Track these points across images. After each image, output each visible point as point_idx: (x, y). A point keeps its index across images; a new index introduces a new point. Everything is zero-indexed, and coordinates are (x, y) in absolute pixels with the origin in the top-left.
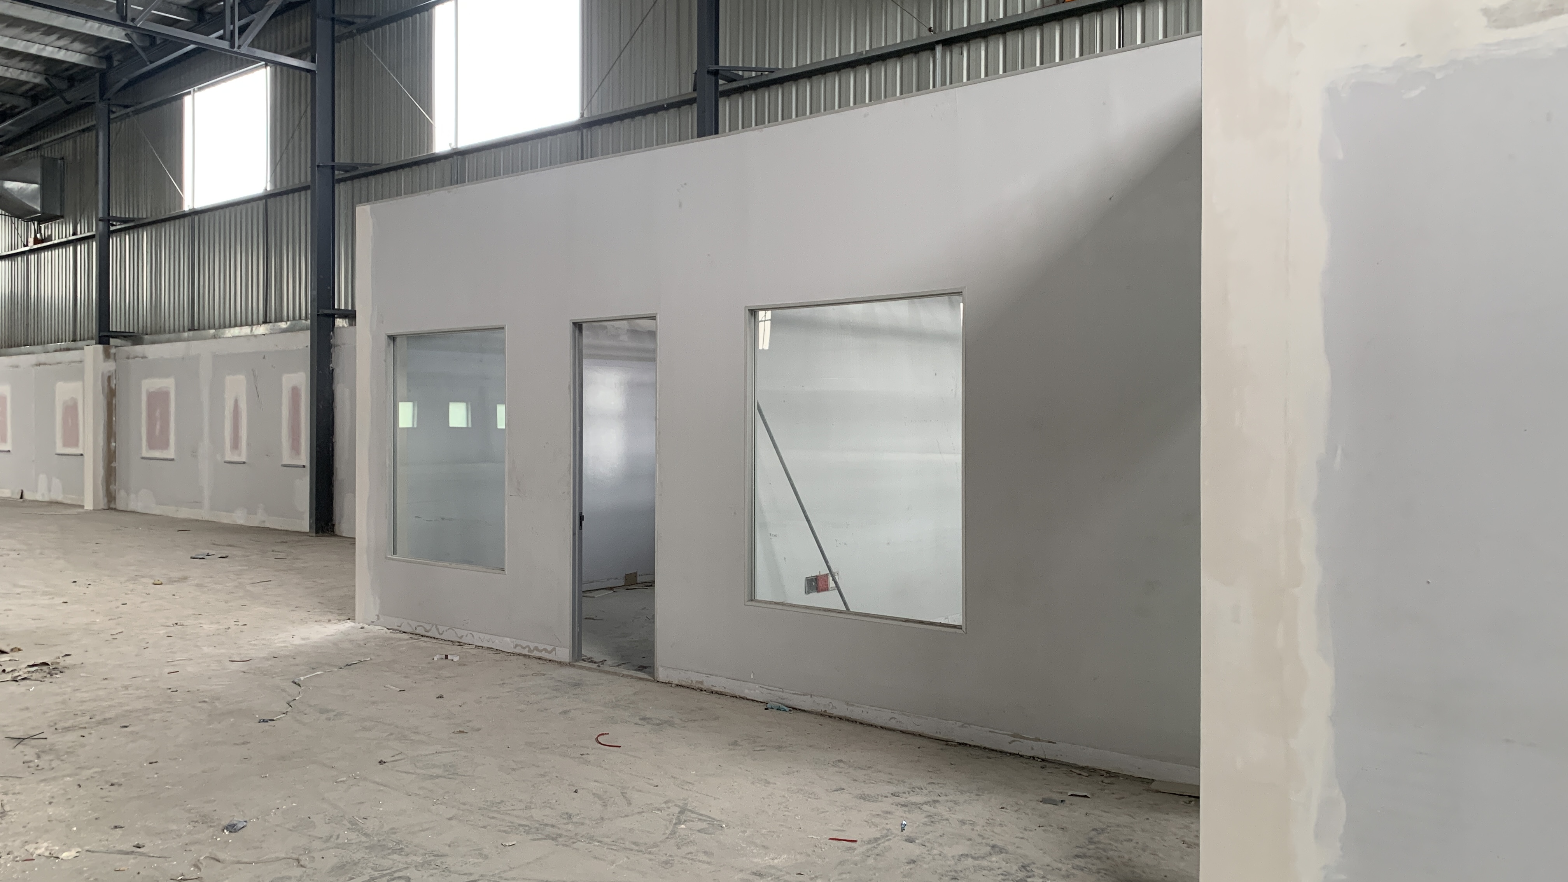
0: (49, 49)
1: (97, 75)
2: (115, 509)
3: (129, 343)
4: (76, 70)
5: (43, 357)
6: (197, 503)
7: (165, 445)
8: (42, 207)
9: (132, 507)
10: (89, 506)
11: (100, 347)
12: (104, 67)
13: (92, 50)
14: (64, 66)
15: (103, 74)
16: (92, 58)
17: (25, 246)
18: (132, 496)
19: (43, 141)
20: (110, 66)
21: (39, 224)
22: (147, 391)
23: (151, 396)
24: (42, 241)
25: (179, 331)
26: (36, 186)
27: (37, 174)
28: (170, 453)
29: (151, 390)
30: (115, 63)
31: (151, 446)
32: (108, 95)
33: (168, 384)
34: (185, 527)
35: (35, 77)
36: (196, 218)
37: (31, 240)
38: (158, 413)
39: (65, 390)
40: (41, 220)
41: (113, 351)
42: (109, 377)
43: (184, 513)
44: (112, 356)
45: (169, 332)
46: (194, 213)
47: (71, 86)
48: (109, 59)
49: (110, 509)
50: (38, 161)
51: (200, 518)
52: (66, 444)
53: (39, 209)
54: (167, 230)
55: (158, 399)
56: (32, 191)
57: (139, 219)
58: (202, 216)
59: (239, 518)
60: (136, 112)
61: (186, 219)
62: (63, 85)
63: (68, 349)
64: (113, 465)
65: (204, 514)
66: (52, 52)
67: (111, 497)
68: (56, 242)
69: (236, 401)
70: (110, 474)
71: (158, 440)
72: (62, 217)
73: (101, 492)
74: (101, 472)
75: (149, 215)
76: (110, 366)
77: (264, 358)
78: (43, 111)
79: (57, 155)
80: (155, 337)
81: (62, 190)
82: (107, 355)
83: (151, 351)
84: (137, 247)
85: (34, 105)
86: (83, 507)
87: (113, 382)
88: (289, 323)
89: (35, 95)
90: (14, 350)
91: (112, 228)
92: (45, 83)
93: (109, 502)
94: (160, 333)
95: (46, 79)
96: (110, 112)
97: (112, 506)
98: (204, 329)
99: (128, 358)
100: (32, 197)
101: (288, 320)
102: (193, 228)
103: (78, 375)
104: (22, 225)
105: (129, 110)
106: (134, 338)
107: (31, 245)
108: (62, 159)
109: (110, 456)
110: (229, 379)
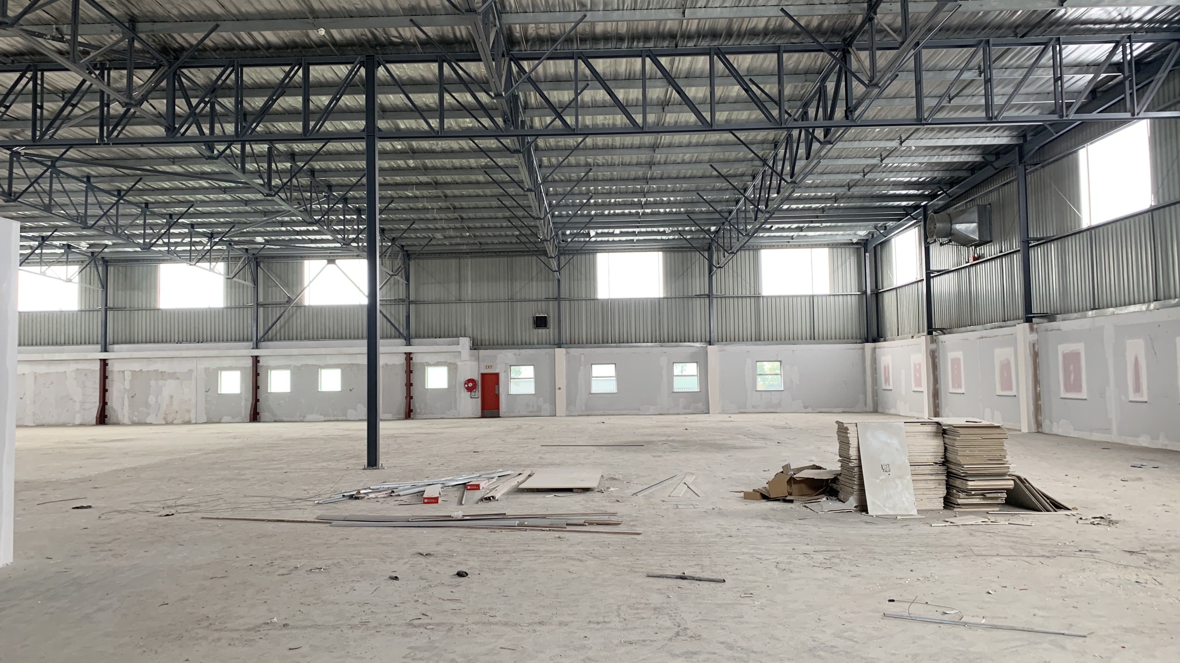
0: (989, 139)
1: (1017, 148)
2: (1042, 433)
3: (1046, 320)
4: (1002, 148)
5: (984, 333)
6: (1108, 430)
7: (1079, 389)
8: (980, 237)
9: (1055, 431)
10: (1025, 430)
11: (1027, 324)
12: (1021, 142)
13: (1015, 134)
14: (995, 147)
15: (1020, 147)
16: (1014, 138)
17: (967, 263)
18: (1055, 424)
19: (976, 196)
20: (1025, 140)
21: (975, 248)
22: (1063, 352)
23: (1066, 356)
24: (978, 259)
25: (1083, 311)
26: (975, 224)
27: (975, 216)
28: (1084, 395)
29: (1066, 352)
30: (1029, 138)
31: (1067, 389)
32: (1025, 159)
33: (1079, 347)
34: (1107, 447)
35: (976, 157)
36: (1093, 231)
37: (971, 259)
38: (1072, 367)
39: (1002, 353)
40: (976, 246)
41: (1035, 326)
42: (1034, 345)
43: (1097, 436)
44: (1035, 330)
45: (1075, 312)
46: (1089, 229)
47: (997, 159)
48: (1024, 136)
49: (1038, 432)
50: (975, 208)
51: (1110, 441)
52: (1003, 389)
53: (977, 239)
54: (1069, 242)
55: (1072, 359)
56: (971, 228)
57: (1047, 237)
58: (1097, 230)
59: (1144, 441)
60: (1043, 167)
61: (1085, 233)
62: (992, 158)
63: (1001, 327)
64: (1039, 403)
65: (1114, 438)
66: (990, 141)
67: (1039, 424)
68: (989, 258)
69: (1136, 359)
70: (1038, 409)
71: (1073, 385)
72: (991, 241)
73: (1032, 421)
74: (1032, 408)
75: (1055, 234)
76: (1034, 337)
77: (1159, 326)
78: (980, 175)
79: (986, 203)
80: (1065, 316)
81: (990, 224)
82: (1032, 329)
83: (1062, 325)
84: (1046, 257)
85: (972, 174)
86: (1020, 430)
87: (1037, 347)
88: (1177, 300)
89: (973, 168)
90: (963, 329)
91: (1030, 245)
92: (983, 160)
93: (1038, 428)
94: (1068, 313)
95: (983, 157)
96: (1026, 170)
97: (1040, 431)
98: (1103, 308)
99: (1047, 330)
100: (973, 232)
102: (1091, 239)
103: (1012, 342)
104: (964, 249)
105: (1037, 166)
106: (1050, 317)
107: (971, 262)
108: (990, 204)
109: (1037, 397)
110: (1129, 342)
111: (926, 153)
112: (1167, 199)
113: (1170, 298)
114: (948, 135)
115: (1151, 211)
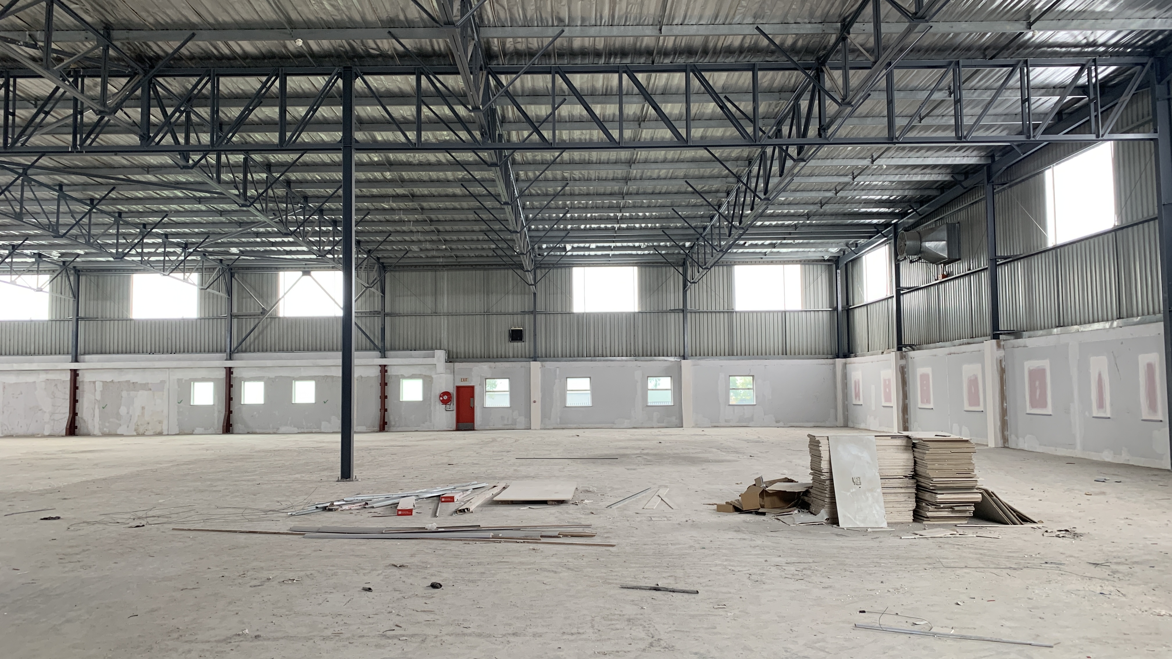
0: (958, 159)
1: (985, 168)
2: (1008, 448)
3: (1012, 337)
4: (971, 167)
5: (953, 349)
6: (1072, 446)
7: (1044, 405)
8: (949, 254)
9: (1021, 447)
10: (992, 444)
11: (994, 341)
12: (990, 162)
13: (983, 154)
14: (964, 167)
15: (989, 166)
16: (983, 158)
17: (936, 280)
18: (1021, 439)
19: (945, 215)
20: (993, 161)
21: (944, 265)
22: (1029, 368)
23: (1032, 373)
24: (946, 276)
25: (1048, 328)
26: (945, 242)
27: (944, 234)
28: (1049, 410)
29: (1031, 368)
30: (997, 159)
31: (1033, 405)
32: (993, 179)
33: (1045, 364)
34: (1071, 461)
35: (946, 177)
36: (1058, 250)
37: (940, 276)
38: (1037, 383)
39: (969, 370)
40: (945, 264)
41: (1002, 343)
42: (1001, 361)
43: (1061, 452)
44: (1002, 347)
45: (1041, 329)
46: (1055, 248)
47: (966, 178)
48: (992, 157)
49: (1005, 447)
50: (944, 227)
51: (1074, 456)
52: (970, 405)
53: (946, 256)
54: (1036, 261)
55: (1037, 375)
56: (940, 246)
57: (1014, 256)
58: (1062, 249)
59: (1107, 457)
60: (1010, 187)
61: (1050, 252)
62: (961, 178)
63: (969, 344)
64: (1006, 418)
65: (1078, 452)
66: (960, 160)
67: (1005, 439)
68: (957, 275)
69: (1100, 375)
70: (1004, 425)
71: (1039, 401)
72: (960, 259)
73: (999, 435)
74: (999, 423)
75: (1022, 253)
76: (1001, 353)
77: (1122, 343)
78: (949, 195)
79: (955, 221)
80: (1032, 333)
81: (959, 243)
82: (999, 346)
83: (1029, 342)
84: (1013, 274)
85: (942, 193)
86: (987, 445)
87: (1003, 363)
88: (1139, 318)
89: (943, 187)
90: (932, 345)
91: (998, 263)
92: (952, 179)
93: (1004, 442)
94: (1034, 330)
95: (952, 177)
96: (994, 189)
97: (1006, 445)
98: (1068, 326)
99: (1013, 347)
100: (942, 250)
101: (1138, 316)
102: (1057, 257)
103: (980, 358)
104: (933, 267)
105: (1005, 186)
106: (1016, 334)
107: (941, 279)
108: (959, 223)
109: (1004, 412)
110: (1093, 359)
111: (896, 172)
112: (1129, 219)
113: (1132, 316)
114: (918, 154)
115: (1115, 230)
